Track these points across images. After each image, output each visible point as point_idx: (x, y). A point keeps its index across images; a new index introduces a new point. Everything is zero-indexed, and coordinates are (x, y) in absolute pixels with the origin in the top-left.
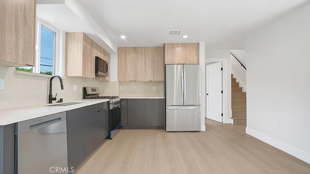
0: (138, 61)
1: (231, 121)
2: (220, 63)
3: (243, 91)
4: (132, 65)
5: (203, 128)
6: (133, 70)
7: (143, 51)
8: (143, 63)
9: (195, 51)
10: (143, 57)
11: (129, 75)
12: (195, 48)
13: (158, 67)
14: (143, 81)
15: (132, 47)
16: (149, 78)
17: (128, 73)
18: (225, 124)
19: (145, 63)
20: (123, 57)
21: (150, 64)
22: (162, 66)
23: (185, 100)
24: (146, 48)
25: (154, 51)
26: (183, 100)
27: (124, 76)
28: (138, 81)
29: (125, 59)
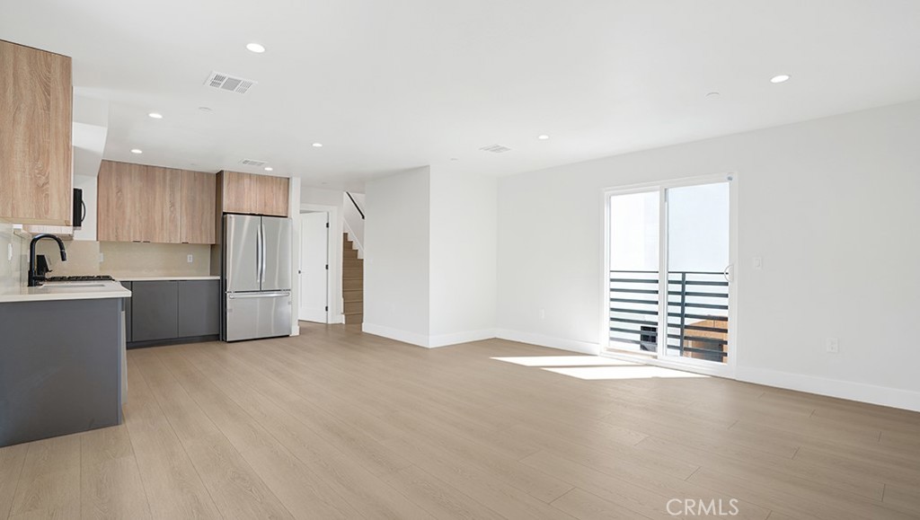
0: (155, 198)
1: (342, 319)
2: (326, 213)
3: (359, 257)
4: (137, 205)
5: (295, 331)
6: (140, 217)
7: (168, 178)
8: (168, 205)
9: (281, 191)
10: (168, 189)
11: (129, 226)
12: (282, 187)
13: (203, 213)
14: (166, 244)
15: (140, 165)
16: (182, 235)
17: (127, 223)
18: (332, 325)
19: (173, 205)
20: (114, 183)
21: (184, 207)
22: (211, 213)
23: (263, 281)
24: (175, 173)
25: (195, 180)
26: (259, 281)
27: (117, 229)
28: (155, 243)
29: (120, 190)
